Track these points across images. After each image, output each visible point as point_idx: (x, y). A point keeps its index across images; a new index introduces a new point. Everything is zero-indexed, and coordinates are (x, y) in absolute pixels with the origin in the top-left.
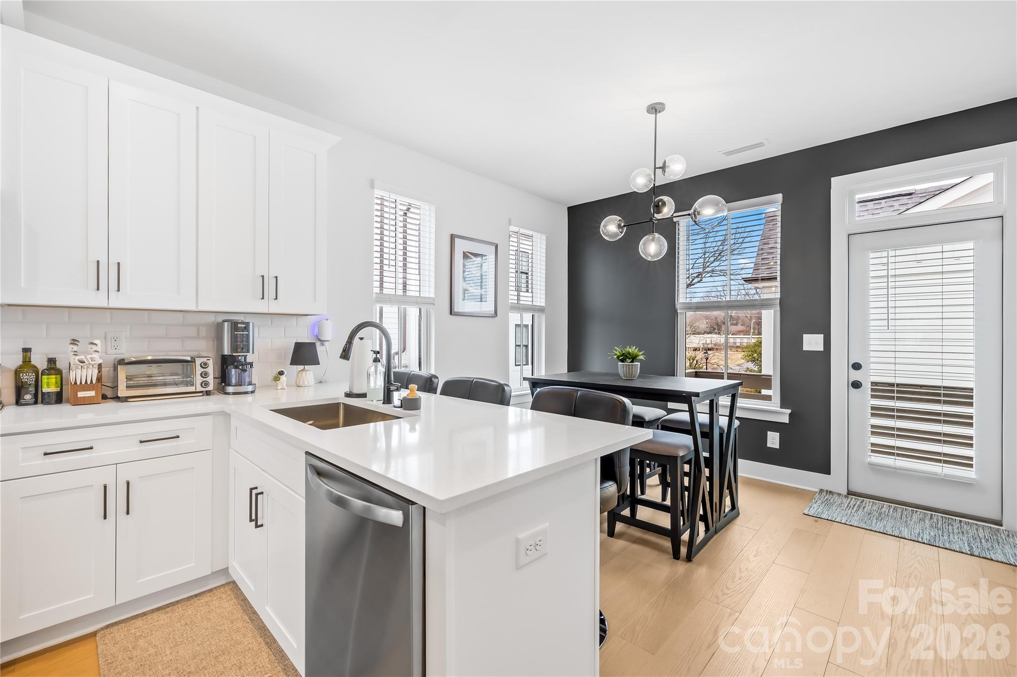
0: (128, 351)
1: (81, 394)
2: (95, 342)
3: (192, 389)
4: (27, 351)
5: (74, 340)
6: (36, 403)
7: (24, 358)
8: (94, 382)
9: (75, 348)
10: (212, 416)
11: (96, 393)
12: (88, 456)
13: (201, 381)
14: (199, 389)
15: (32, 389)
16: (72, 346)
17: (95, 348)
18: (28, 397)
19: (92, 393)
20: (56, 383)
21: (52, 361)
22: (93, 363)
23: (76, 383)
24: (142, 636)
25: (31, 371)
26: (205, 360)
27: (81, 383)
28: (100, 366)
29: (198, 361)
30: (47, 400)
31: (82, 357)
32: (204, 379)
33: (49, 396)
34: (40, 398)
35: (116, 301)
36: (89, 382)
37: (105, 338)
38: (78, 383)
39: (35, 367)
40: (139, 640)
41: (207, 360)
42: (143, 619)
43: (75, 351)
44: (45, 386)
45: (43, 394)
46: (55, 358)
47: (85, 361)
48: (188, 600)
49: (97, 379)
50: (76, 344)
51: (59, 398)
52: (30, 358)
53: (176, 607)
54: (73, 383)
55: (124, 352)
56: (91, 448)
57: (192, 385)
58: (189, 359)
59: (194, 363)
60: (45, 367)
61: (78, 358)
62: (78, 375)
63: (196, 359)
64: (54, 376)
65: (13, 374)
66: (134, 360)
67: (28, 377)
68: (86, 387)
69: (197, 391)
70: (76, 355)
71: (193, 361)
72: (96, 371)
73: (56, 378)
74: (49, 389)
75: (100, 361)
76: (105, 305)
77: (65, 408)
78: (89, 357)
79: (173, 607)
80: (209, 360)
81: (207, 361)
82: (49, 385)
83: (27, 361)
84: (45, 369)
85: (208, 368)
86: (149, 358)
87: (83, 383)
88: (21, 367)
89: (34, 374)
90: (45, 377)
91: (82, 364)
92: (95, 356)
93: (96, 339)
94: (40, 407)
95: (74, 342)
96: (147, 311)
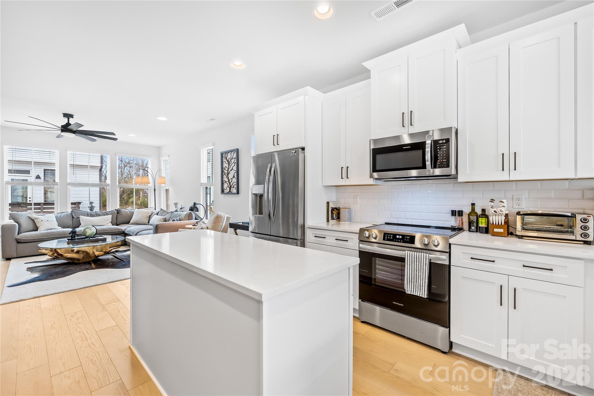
0: (526, 208)
1: (496, 230)
2: (503, 201)
3: (573, 238)
4: (473, 204)
5: (492, 200)
6: (477, 231)
7: (472, 208)
8: (503, 224)
9: (492, 204)
10: (583, 261)
11: (504, 230)
12: (492, 265)
13: (581, 233)
14: (579, 238)
15: (475, 224)
16: (491, 203)
17: (503, 204)
18: (473, 228)
19: (501, 230)
20: (485, 222)
21: (483, 210)
22: (501, 213)
23: (493, 223)
24: (522, 391)
25: (475, 215)
26: (585, 216)
27: (496, 223)
28: (507, 215)
29: (579, 217)
30: (481, 231)
31: (495, 209)
32: (584, 231)
33: (482, 229)
34: (478, 230)
35: (515, 176)
36: (500, 224)
37: (512, 199)
38: (494, 224)
39: (476, 213)
40: (519, 392)
41: (588, 216)
42: (526, 382)
43: (492, 206)
44: (480, 223)
45: (480, 227)
46: (485, 209)
47: (497, 211)
48: (561, 393)
49: (504, 223)
50: (493, 202)
51: (486, 231)
52: (474, 208)
53: (550, 391)
54: (492, 223)
55: (524, 208)
56: (494, 261)
57: (573, 235)
58: (570, 214)
59: (575, 218)
60: (481, 213)
61: (493, 209)
62: (494, 219)
63: (576, 215)
64: (484, 219)
65: (468, 215)
66: (530, 212)
67: (474, 218)
68: (499, 226)
69: (577, 239)
70: (493, 208)
71: (573, 216)
72: (503, 218)
73: (485, 220)
74: (482, 225)
75: (507, 212)
76: (508, 179)
77: (488, 236)
78: (499, 209)
79: (549, 390)
80: (590, 216)
81: (588, 218)
82: (482, 223)
83: (473, 210)
84: (481, 215)
85: (588, 223)
86: (540, 212)
87: (497, 224)
88: (470, 213)
89: (476, 217)
90: (480, 219)
91: (495, 213)
92: (503, 209)
93: (504, 199)
94: (478, 234)
95: (492, 201)
96: (540, 181)
